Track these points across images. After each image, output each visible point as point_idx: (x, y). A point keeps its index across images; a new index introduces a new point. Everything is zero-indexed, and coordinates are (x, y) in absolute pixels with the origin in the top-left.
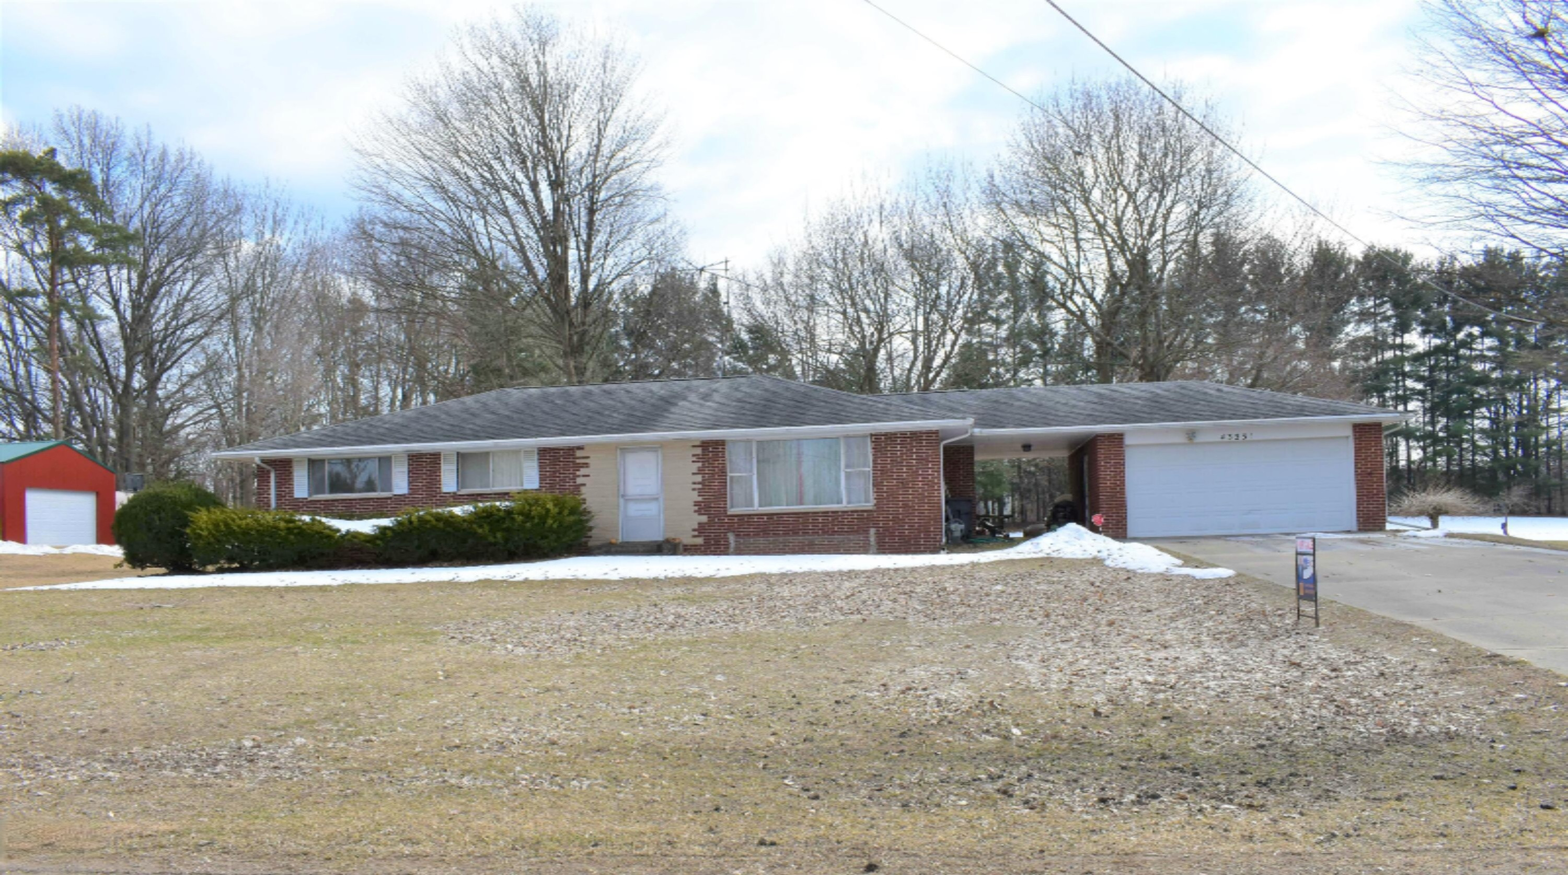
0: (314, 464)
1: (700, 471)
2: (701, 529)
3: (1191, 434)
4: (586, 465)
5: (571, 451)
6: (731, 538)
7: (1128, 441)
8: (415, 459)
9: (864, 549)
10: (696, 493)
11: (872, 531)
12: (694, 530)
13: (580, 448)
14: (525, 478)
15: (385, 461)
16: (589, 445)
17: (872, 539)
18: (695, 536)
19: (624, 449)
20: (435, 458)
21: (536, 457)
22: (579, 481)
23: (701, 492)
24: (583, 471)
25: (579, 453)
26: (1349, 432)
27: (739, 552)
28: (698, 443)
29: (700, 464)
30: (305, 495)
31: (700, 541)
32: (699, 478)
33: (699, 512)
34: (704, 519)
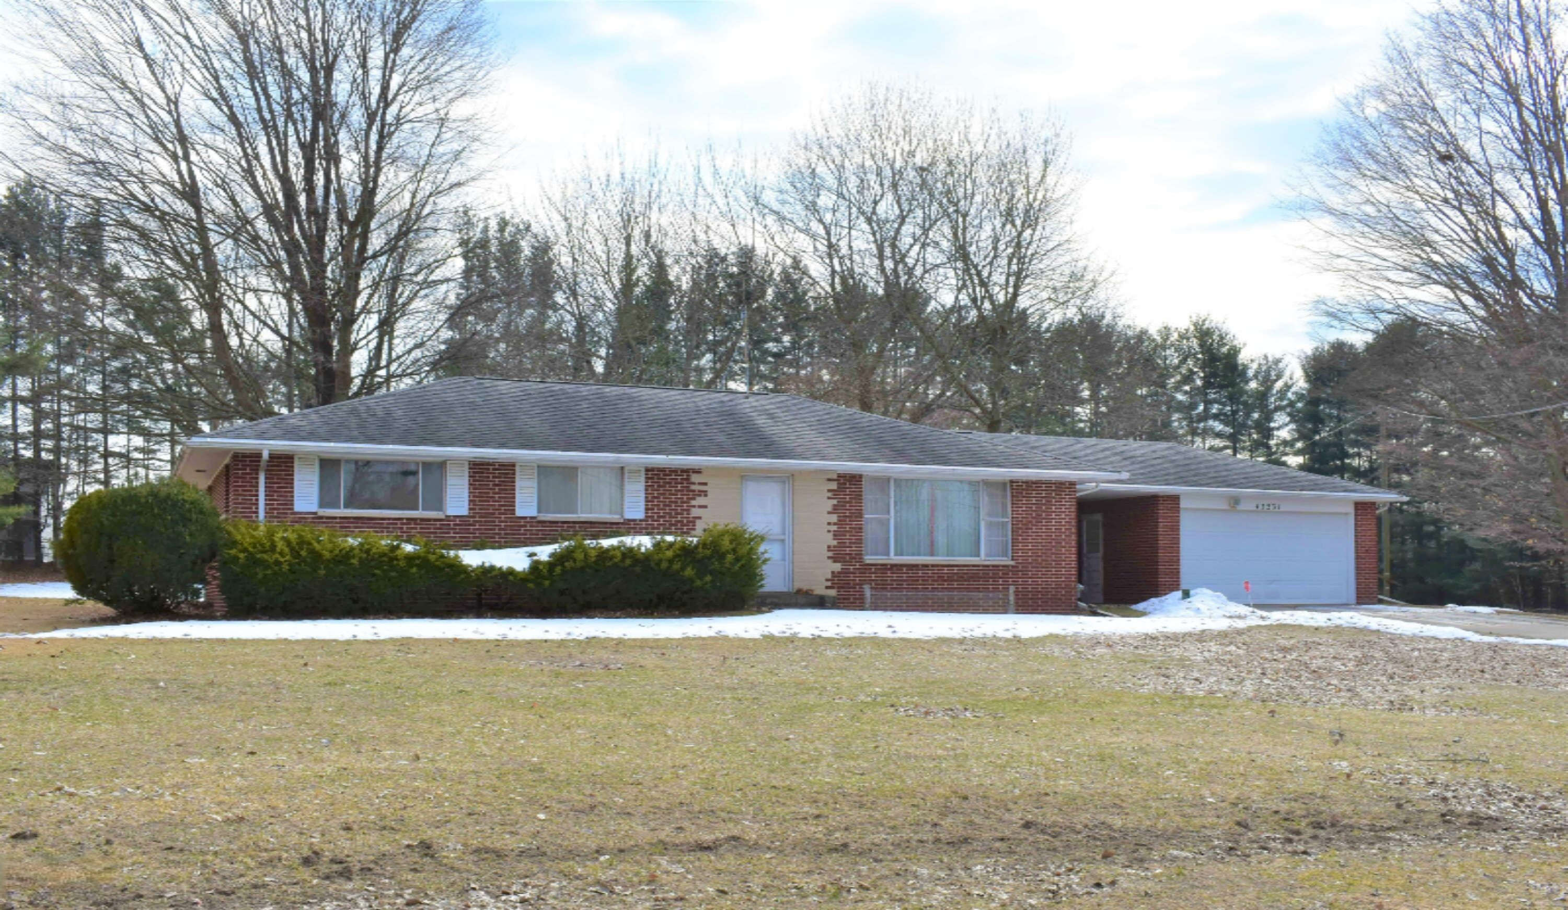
0: (328, 465)
1: (835, 509)
2: (837, 580)
3: (1235, 501)
4: (705, 493)
5: (687, 473)
6: (868, 592)
7: (1183, 504)
8: (478, 469)
9: (1001, 608)
10: (831, 535)
11: (1012, 589)
12: (827, 580)
13: (698, 472)
14: (626, 505)
15: (437, 468)
16: (707, 467)
17: (1012, 598)
18: (827, 588)
19: (745, 476)
20: (507, 471)
21: (643, 479)
22: (695, 512)
23: (836, 535)
24: (700, 501)
25: (695, 478)
26: (1351, 509)
27: (876, 606)
28: (835, 477)
29: (835, 502)
30: (314, 508)
31: (832, 593)
32: (834, 518)
33: (835, 559)
34: (838, 567)
